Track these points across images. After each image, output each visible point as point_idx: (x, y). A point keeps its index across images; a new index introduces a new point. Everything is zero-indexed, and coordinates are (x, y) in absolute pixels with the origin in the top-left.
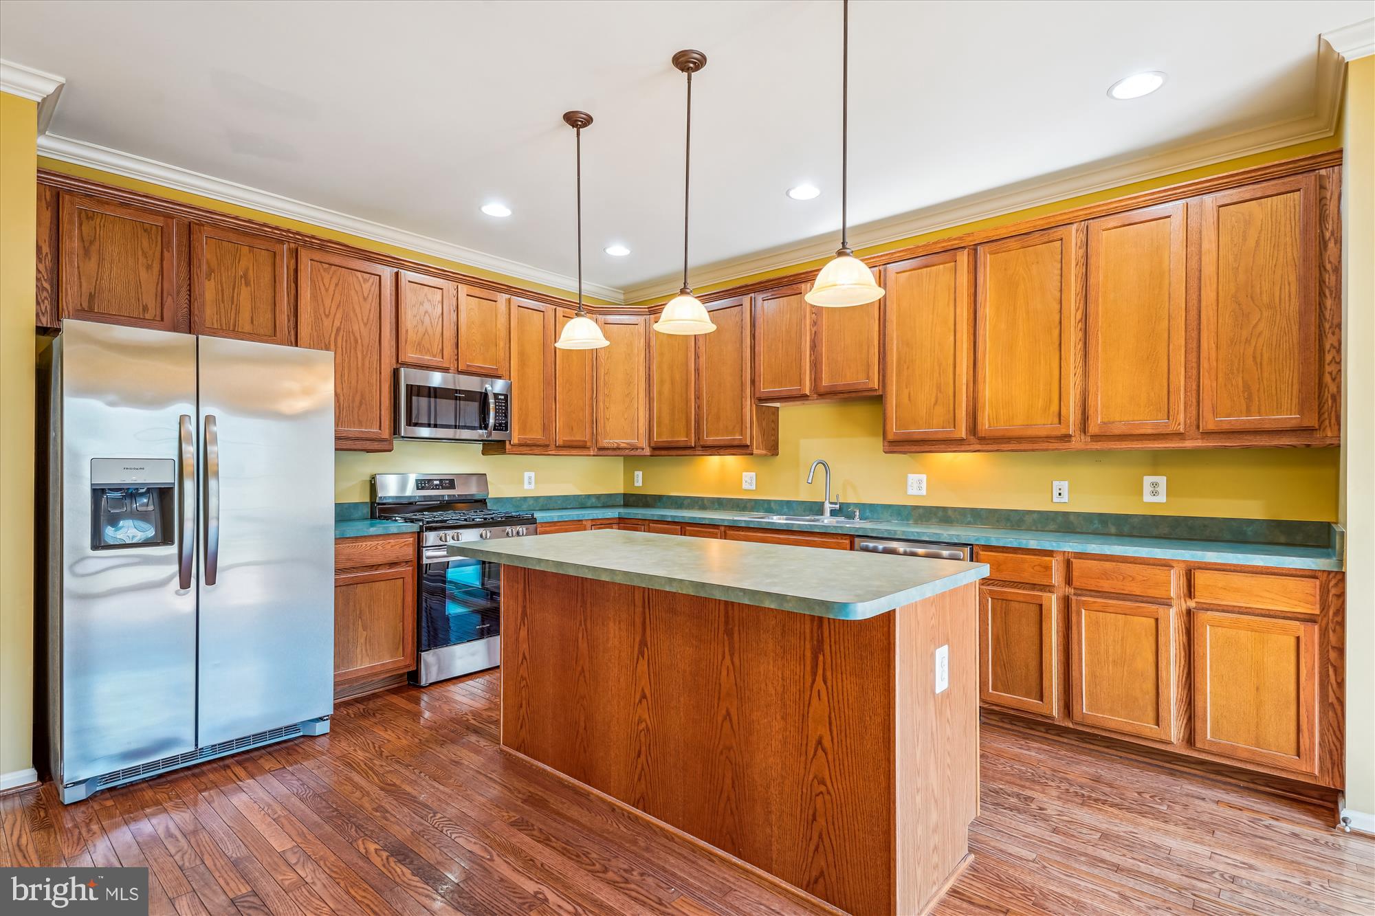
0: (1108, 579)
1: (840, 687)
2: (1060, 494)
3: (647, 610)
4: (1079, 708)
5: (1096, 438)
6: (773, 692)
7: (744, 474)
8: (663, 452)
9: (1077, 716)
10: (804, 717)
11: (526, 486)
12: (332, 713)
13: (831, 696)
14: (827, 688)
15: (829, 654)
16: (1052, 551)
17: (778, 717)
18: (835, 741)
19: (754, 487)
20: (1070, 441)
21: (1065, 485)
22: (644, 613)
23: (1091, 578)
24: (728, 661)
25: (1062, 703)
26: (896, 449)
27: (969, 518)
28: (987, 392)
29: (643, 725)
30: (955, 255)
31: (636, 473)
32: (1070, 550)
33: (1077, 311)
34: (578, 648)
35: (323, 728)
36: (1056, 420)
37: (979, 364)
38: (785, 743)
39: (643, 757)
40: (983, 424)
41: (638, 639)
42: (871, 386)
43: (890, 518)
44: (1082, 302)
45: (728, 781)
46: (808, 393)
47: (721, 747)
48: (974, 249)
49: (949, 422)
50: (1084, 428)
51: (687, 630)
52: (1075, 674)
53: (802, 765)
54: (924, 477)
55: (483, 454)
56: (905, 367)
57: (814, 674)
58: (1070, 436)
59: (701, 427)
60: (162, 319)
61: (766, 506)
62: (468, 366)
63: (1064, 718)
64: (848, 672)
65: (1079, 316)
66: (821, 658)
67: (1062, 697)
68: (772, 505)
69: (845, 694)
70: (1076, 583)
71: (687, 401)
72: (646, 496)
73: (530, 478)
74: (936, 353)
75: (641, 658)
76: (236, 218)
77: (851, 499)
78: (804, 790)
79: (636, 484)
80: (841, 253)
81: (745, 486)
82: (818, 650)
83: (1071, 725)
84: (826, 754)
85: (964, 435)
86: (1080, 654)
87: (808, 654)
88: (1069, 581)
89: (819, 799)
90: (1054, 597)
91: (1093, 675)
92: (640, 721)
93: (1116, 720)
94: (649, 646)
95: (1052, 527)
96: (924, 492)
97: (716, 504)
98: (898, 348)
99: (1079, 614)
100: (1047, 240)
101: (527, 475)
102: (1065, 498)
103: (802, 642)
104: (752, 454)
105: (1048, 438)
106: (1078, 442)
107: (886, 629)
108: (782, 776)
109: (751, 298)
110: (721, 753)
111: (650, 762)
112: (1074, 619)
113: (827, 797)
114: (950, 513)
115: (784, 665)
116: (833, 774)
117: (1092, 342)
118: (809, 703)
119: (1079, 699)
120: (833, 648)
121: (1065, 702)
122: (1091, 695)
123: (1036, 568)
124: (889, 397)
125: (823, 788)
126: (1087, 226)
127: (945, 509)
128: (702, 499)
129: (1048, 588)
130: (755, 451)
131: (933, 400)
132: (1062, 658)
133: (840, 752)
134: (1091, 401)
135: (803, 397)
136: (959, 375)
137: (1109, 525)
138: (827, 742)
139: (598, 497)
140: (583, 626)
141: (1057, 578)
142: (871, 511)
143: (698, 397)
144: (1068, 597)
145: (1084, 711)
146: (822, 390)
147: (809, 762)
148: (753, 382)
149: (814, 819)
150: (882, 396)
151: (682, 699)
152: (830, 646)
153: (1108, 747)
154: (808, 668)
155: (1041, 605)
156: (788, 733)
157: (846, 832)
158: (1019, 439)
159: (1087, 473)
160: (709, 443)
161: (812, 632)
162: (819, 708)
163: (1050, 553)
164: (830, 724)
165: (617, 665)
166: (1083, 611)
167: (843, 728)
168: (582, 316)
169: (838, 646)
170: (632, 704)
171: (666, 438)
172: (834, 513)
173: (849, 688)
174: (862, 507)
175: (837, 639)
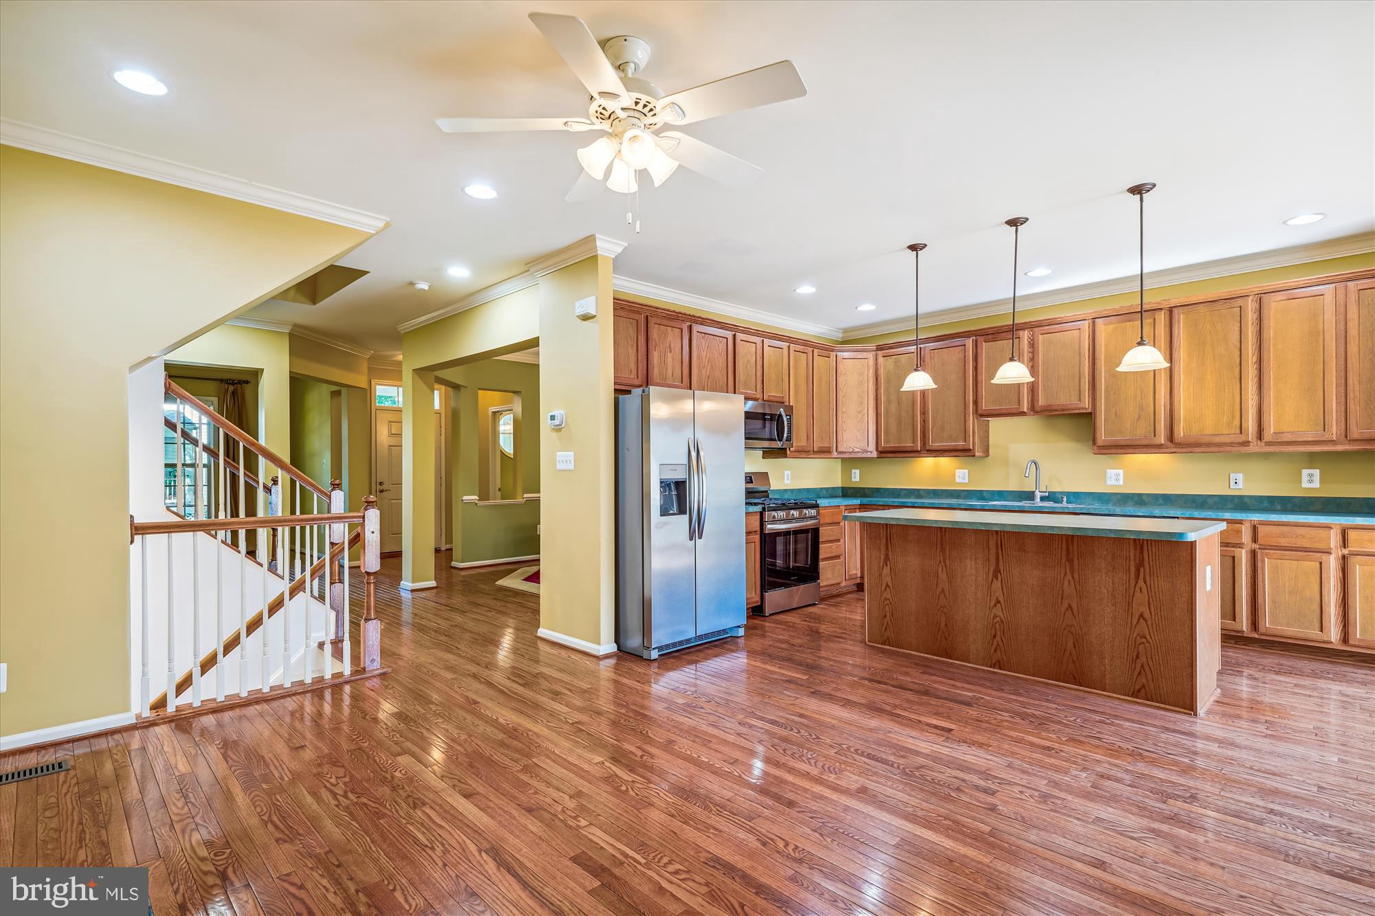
0: (1285, 538)
1: (1156, 585)
2: (1236, 483)
3: (1000, 551)
4: (1263, 623)
5: (1269, 444)
6: (1106, 591)
7: (957, 471)
8: (889, 455)
9: (1262, 630)
10: (1130, 604)
11: (786, 482)
12: (746, 623)
13: (1149, 590)
14: (1147, 586)
15: (1148, 566)
16: (1242, 520)
17: (1110, 605)
18: (1153, 614)
19: (967, 481)
20: (1248, 446)
21: (1240, 477)
22: (997, 553)
23: (1272, 537)
24: (1069, 576)
25: (1250, 622)
26: (1105, 451)
27: (1161, 501)
28: (1182, 412)
29: (998, 619)
30: (1155, 314)
31: (853, 471)
32: (1256, 519)
33: (1253, 356)
34: (938, 577)
35: (741, 632)
36: (1238, 431)
37: (1175, 392)
38: (1115, 619)
39: (998, 638)
40: (1179, 434)
41: (992, 569)
42: (1082, 406)
43: (1092, 503)
44: (1257, 350)
45: (1070, 645)
46: (1025, 410)
47: (1064, 625)
48: (1171, 310)
49: (1150, 432)
50: (1260, 436)
51: (1035, 561)
52: (1260, 600)
53: (1128, 629)
54: (1121, 472)
55: (763, 458)
56: (1112, 393)
57: (1137, 578)
58: (1249, 442)
59: (927, 436)
60: (637, 378)
61: (978, 495)
62: (769, 396)
63: (1251, 631)
64: (1162, 576)
65: (1255, 359)
66: (1142, 569)
67: (1250, 617)
68: (984, 493)
69: (1160, 588)
70: (1261, 541)
71: (913, 416)
72: (864, 489)
73: (788, 475)
74: (1138, 382)
75: (995, 579)
76: (668, 310)
77: (1056, 488)
78: (1130, 643)
79: (853, 480)
80: (1140, 344)
81: (958, 480)
82: (1140, 565)
83: (1256, 636)
84: (1146, 621)
85: (1163, 442)
86: (1264, 588)
87: (1133, 569)
88: (1255, 540)
89: (1141, 647)
90: (1244, 551)
91: (1274, 602)
92: (995, 617)
93: (1292, 630)
94: (1002, 572)
95: (1230, 506)
96: (1121, 483)
97: (931, 494)
98: (1105, 379)
99: (1263, 562)
100: (1228, 307)
101: (786, 473)
102: (1240, 485)
103: (1128, 562)
104: (974, 456)
105: (1231, 444)
106: (1255, 447)
107: (1190, 551)
108: (1113, 637)
109: (973, 340)
110: (1064, 629)
111: (1004, 641)
112: (1259, 564)
113: (1147, 644)
114: (1144, 498)
115: (1113, 576)
116: (1151, 631)
117: (1265, 377)
118: (1133, 595)
119: (1264, 618)
120: (1151, 564)
121: (1252, 621)
122: (1271, 614)
123: (1229, 532)
124: (1098, 414)
125: (1144, 640)
126: (1260, 299)
127: (1140, 495)
128: (918, 490)
129: (1240, 546)
130: (977, 454)
131: (1137, 416)
132: (1250, 591)
133: (1156, 619)
134: (1265, 418)
135: (1023, 414)
136: (1158, 399)
137: (1276, 504)
138: (1147, 615)
139: (827, 489)
140: (942, 563)
141: (1246, 537)
142: (1074, 497)
143: (924, 413)
144: (1255, 550)
145: (1267, 626)
146: (1038, 409)
147: (1133, 627)
148: (976, 402)
149: (1138, 657)
150: (1091, 413)
151: (1031, 602)
152: (1149, 563)
153: (1282, 651)
154: (1133, 576)
155: (1234, 557)
156: (1117, 613)
157: (1161, 661)
158: (1208, 445)
159: (1257, 467)
160: (934, 448)
161: (1135, 555)
162: (1140, 597)
163: (1240, 522)
164: (1149, 604)
165: (974, 584)
166: (1266, 560)
167: (1159, 605)
168: (919, 370)
169: (1154, 562)
170: (988, 607)
171: (893, 444)
172: (1043, 499)
173: (1163, 584)
174: (1068, 494)
175: (1154, 559)
